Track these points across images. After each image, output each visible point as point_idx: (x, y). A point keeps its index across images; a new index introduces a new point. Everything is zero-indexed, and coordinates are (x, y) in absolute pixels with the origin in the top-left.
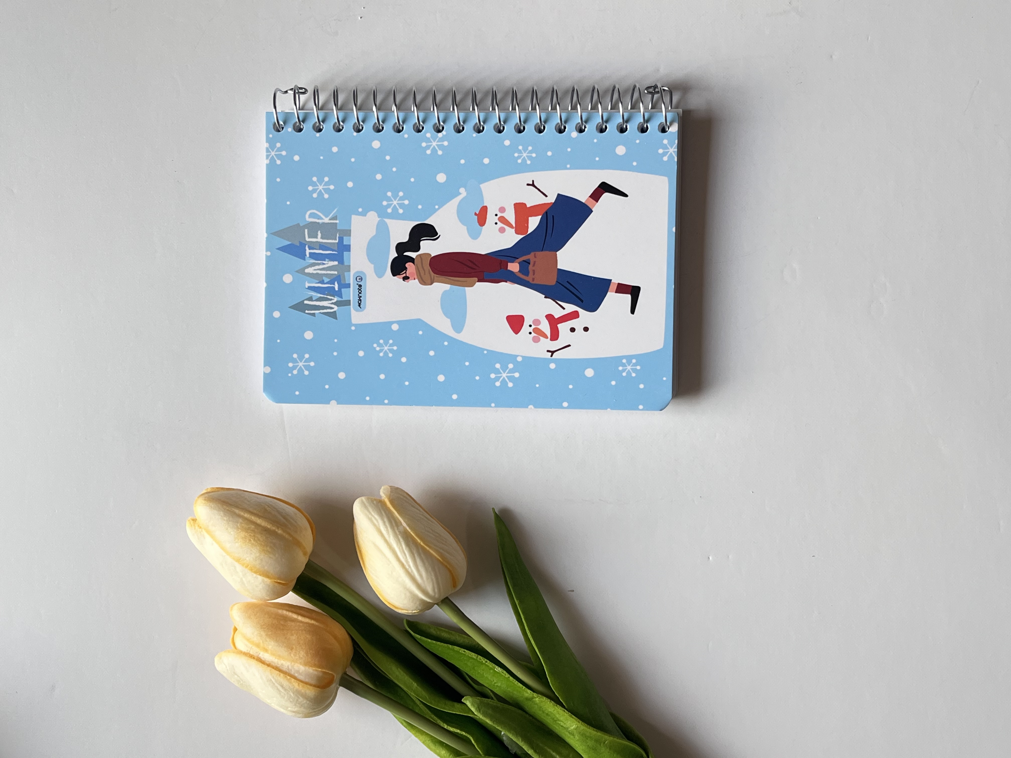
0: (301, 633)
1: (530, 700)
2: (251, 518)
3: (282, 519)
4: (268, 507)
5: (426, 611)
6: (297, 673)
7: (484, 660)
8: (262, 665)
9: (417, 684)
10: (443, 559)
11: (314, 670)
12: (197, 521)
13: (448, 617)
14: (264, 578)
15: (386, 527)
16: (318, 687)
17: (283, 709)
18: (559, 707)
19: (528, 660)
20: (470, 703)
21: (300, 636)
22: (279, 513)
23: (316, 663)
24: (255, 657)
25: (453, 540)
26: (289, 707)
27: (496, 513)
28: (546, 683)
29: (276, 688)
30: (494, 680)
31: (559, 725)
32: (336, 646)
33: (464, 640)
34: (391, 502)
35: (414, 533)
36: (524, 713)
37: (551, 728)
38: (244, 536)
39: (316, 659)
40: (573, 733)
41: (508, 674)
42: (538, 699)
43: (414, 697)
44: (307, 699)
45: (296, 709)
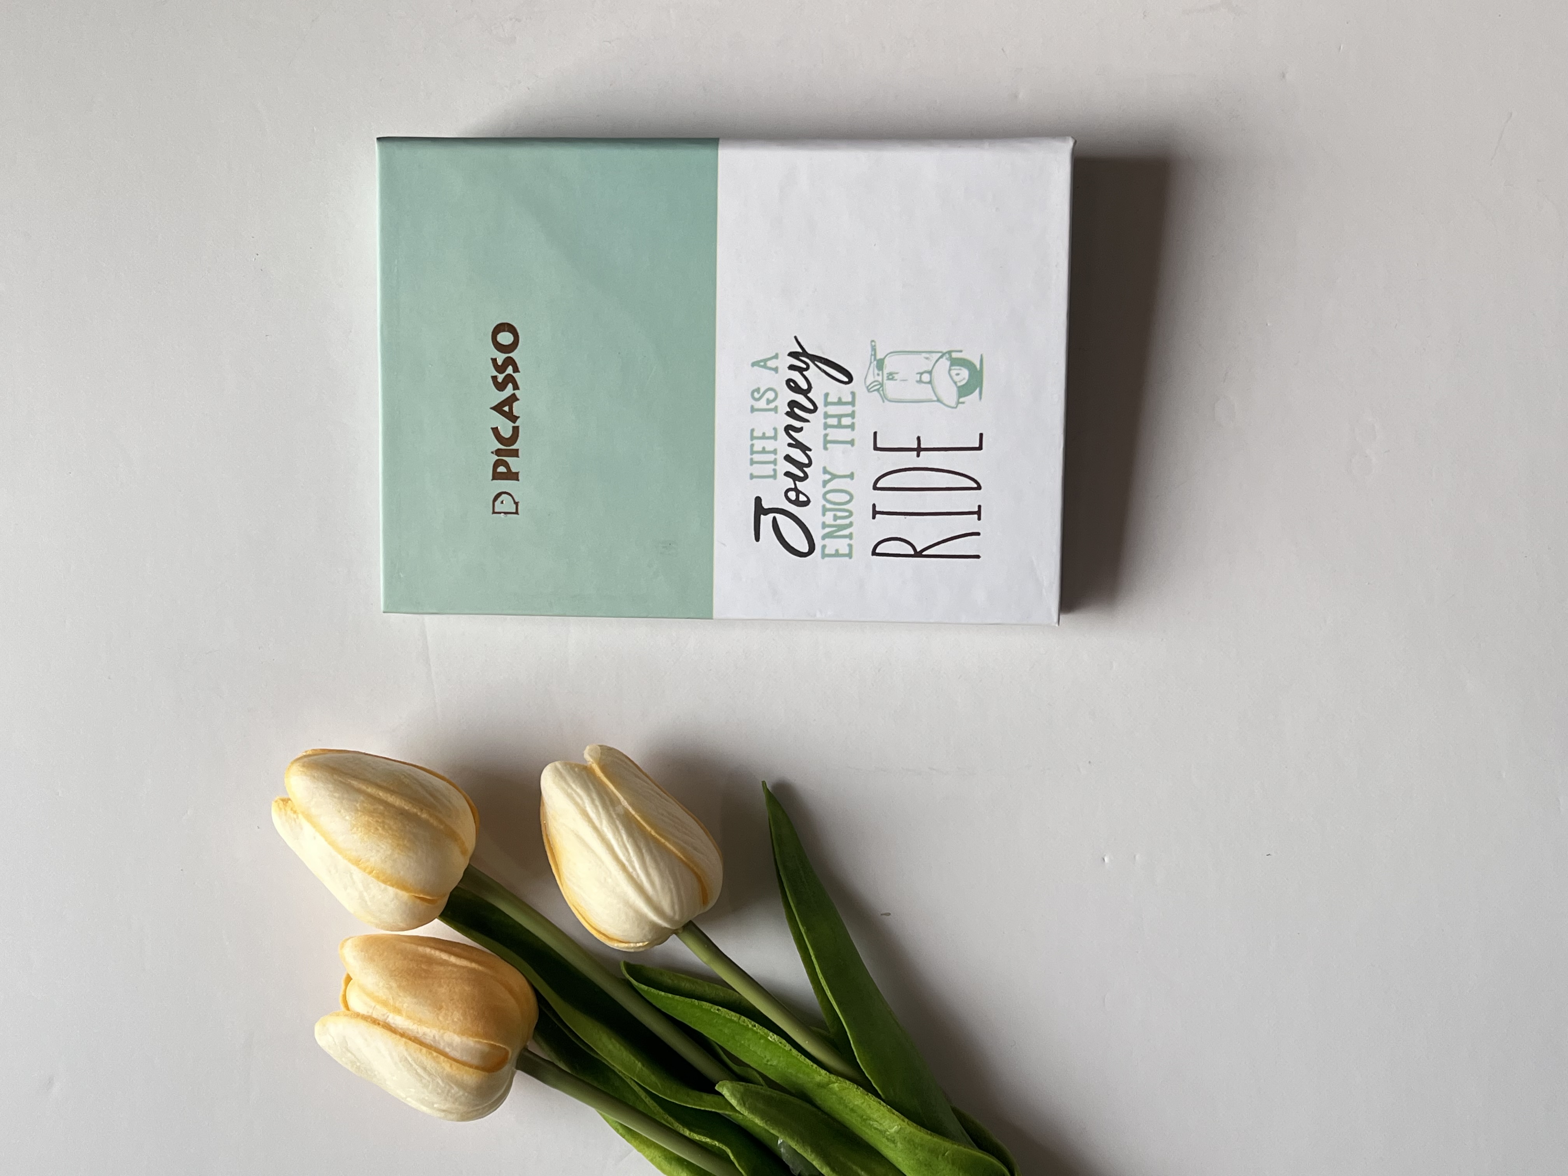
0: (455, 983)
1: (824, 1086)
2: (377, 794)
3: (428, 797)
4: (409, 779)
5: (655, 947)
6: (449, 1048)
8: (393, 1034)
9: (641, 1063)
10: (685, 856)
11: (475, 1042)
12: (290, 801)
13: (692, 954)
14: (398, 891)
15: (596, 808)
16: (483, 1069)
17: (426, 1106)
18: (871, 1097)
19: (820, 1024)
20: (729, 1092)
21: (454, 988)
22: (421, 785)
23: (479, 1030)
24: (380, 1022)
25: (701, 832)
26: (436, 1103)
27: (768, 790)
28: (850, 1059)
29: (415, 1072)
30: (767, 1056)
31: (871, 1126)
32: (512, 1003)
33: (717, 993)
34: (603, 769)
35: (639, 816)
36: (815, 1109)
37: (857, 1133)
38: (366, 823)
39: (480, 1025)
40: (893, 1139)
41: (790, 1045)
42: (837, 1084)
43: (637, 1086)
44: (465, 1090)
45: (447, 1107)
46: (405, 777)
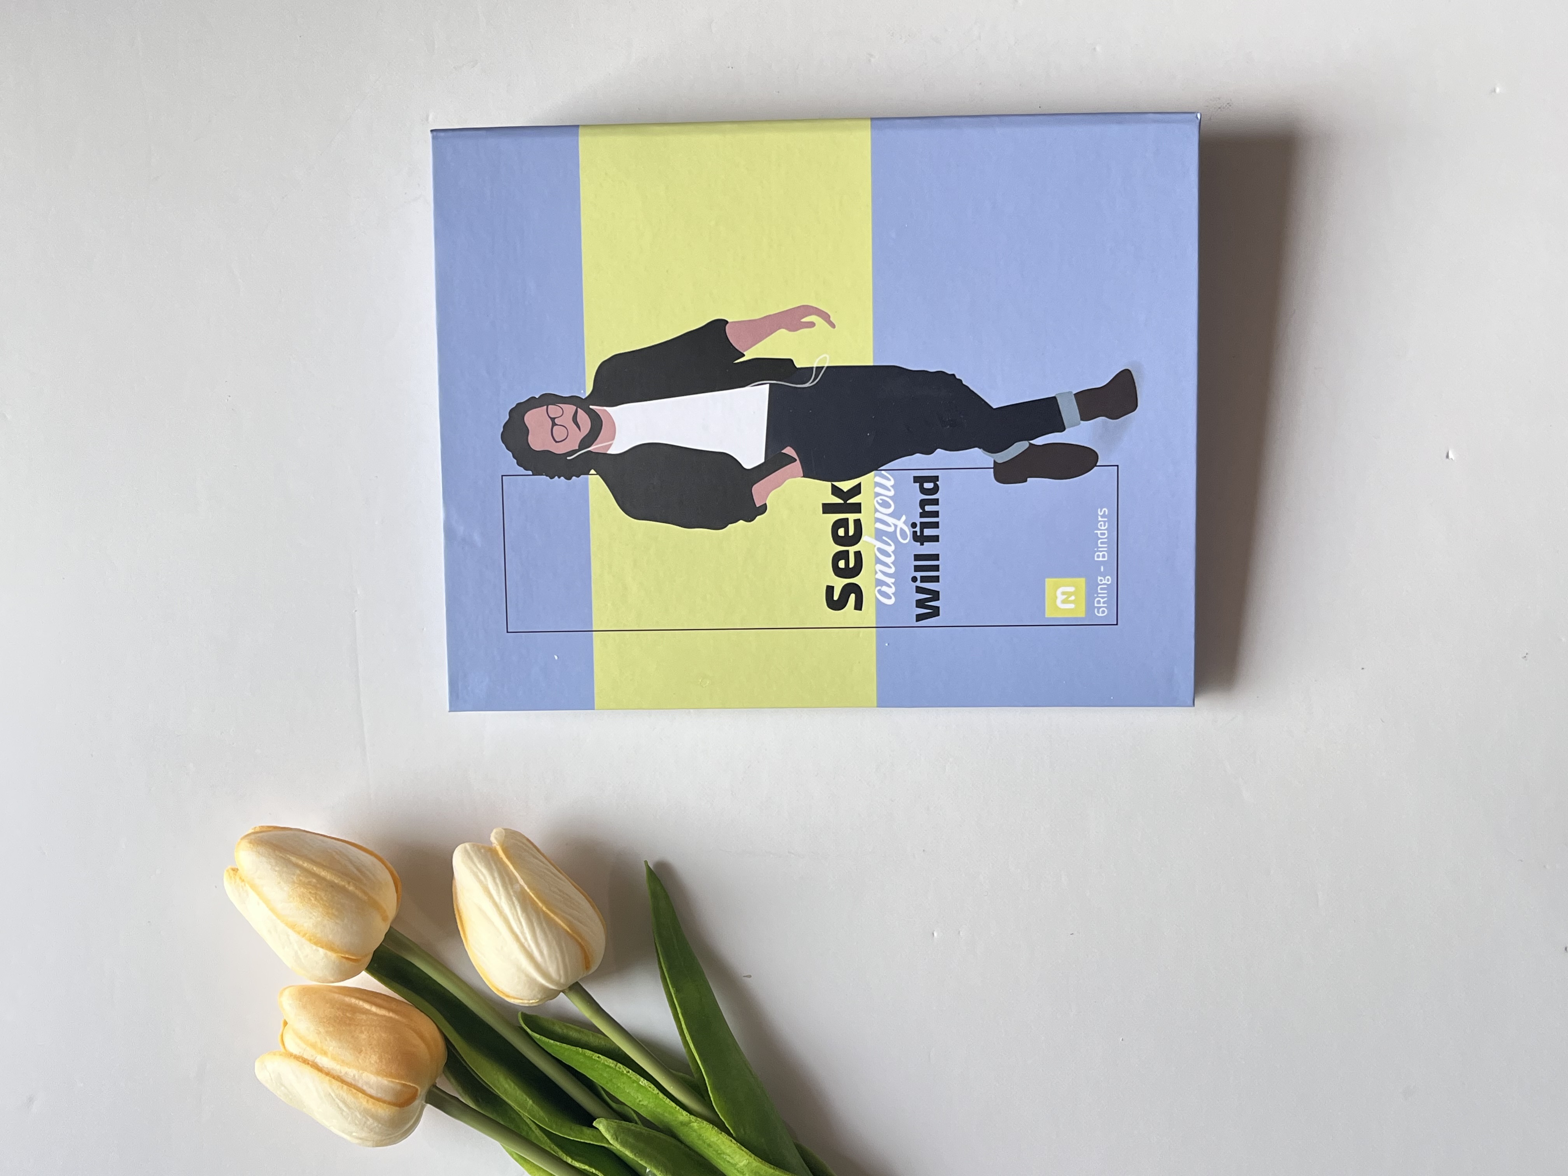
0: (374, 1029)
1: (687, 1124)
2: (313, 869)
3: (356, 871)
4: (337, 853)
5: (548, 1001)
6: (366, 1086)
7: (624, 1069)
8: (320, 1073)
9: (532, 1100)
10: (572, 931)
11: (389, 1081)
12: (238, 871)
13: (577, 1009)
14: (327, 952)
15: (496, 884)
16: (395, 1104)
17: (347, 1134)
18: (724, 1136)
20: (604, 1128)
21: (373, 1035)
23: (393, 1071)
24: (310, 1063)
25: (588, 905)
26: (354, 1132)
27: (649, 868)
28: (706, 1102)
29: (337, 1105)
30: (639, 1097)
31: (725, 1159)
32: (422, 1049)
33: (596, 1042)
34: (505, 851)
35: (533, 894)
36: (679, 1143)
37: (713, 1164)
38: (301, 894)
39: (393, 1067)
40: (742, 1171)
41: (657, 1090)
42: (697, 1123)
43: (528, 1119)
44: (379, 1122)
45: (363, 1135)
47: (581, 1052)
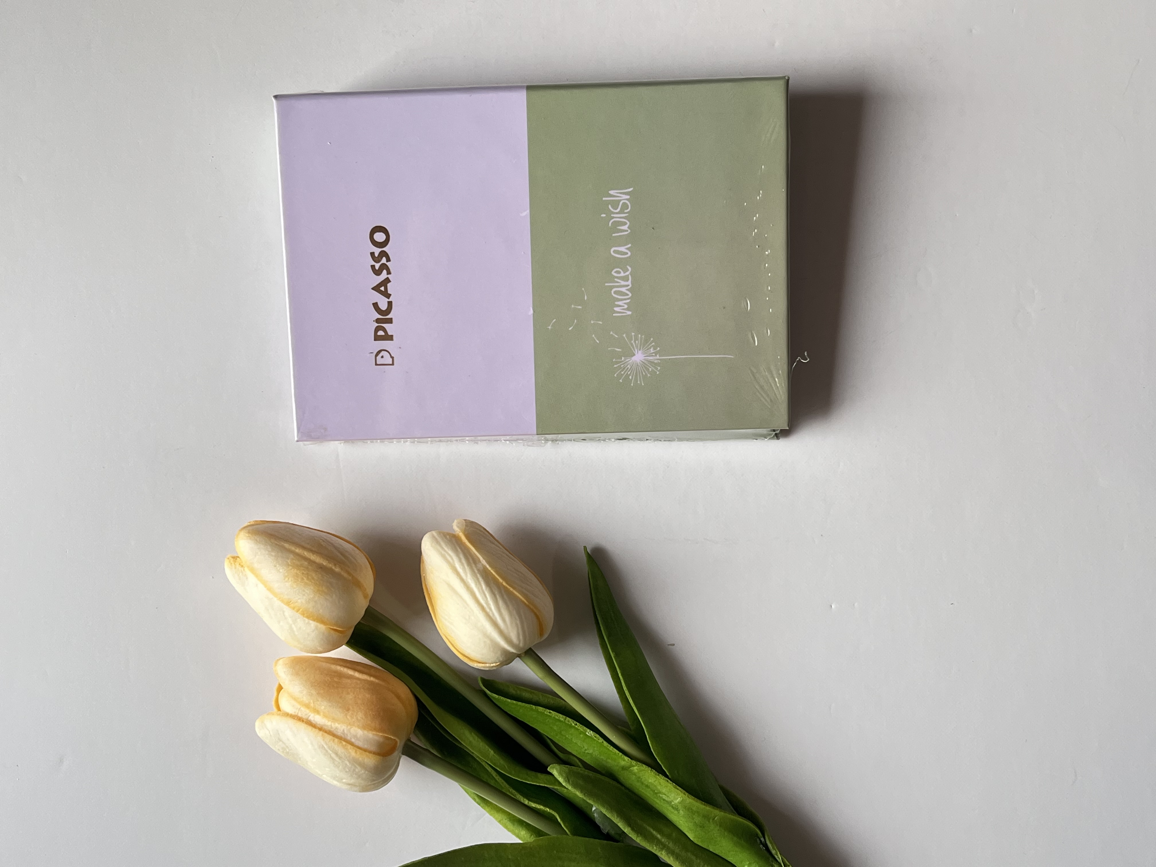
0: (359, 691)
1: (627, 769)
2: (304, 554)
3: (340, 556)
5: (504, 667)
6: (354, 738)
7: (573, 723)
8: (313, 728)
9: (493, 751)
10: (529, 603)
11: (373, 735)
12: (238, 558)
13: (531, 672)
14: (318, 624)
15: (462, 564)
16: (379, 754)
17: (338, 781)
18: (661, 777)
19: (624, 724)
20: (557, 772)
21: (358, 695)
22: (336, 548)
23: (377, 726)
24: (304, 720)
25: (538, 583)
26: (344, 779)
27: (588, 552)
28: (647, 749)
29: (329, 756)
30: (585, 746)
31: (661, 798)
32: (399, 707)
33: (549, 701)
34: (468, 537)
35: (494, 571)
36: (619, 785)
37: (650, 802)
38: (295, 574)
39: (377, 722)
40: (677, 807)
41: (602, 739)
42: (636, 767)
43: (490, 767)
44: (366, 769)
45: (352, 781)
46: (323, 541)
47: (534, 708)
